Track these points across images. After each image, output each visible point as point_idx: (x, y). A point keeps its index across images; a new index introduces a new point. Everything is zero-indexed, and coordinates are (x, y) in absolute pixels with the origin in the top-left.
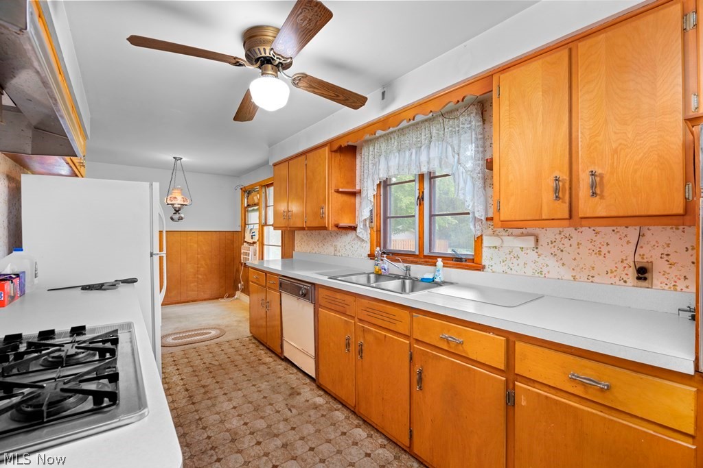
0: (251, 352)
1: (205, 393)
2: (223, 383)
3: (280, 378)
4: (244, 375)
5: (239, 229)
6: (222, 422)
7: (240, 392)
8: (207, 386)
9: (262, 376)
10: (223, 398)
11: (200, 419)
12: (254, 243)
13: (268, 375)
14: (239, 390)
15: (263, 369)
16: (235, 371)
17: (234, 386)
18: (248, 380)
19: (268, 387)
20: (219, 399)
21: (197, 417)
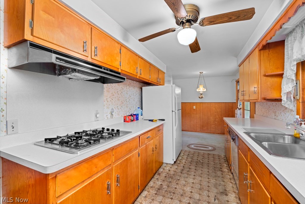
0: (220, 163)
1: (188, 171)
2: (197, 171)
3: (224, 181)
4: (208, 172)
5: (235, 101)
6: (184, 185)
7: (200, 178)
8: (191, 169)
9: (215, 176)
10: (192, 177)
11: (179, 180)
12: (241, 108)
13: (219, 177)
14: (201, 177)
15: (219, 173)
16: (206, 168)
17: (200, 174)
18: (208, 175)
19: (214, 182)
20: (190, 176)
21: (178, 179)
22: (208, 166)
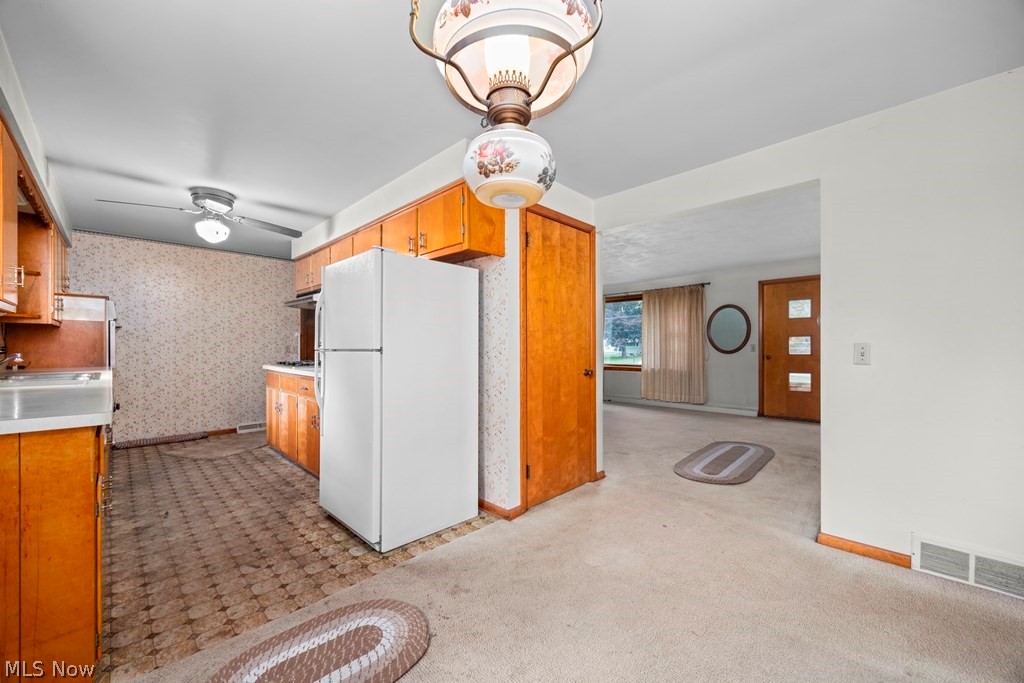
15: (156, 563)
16: (212, 556)
18: (196, 542)
22: (206, 566)
